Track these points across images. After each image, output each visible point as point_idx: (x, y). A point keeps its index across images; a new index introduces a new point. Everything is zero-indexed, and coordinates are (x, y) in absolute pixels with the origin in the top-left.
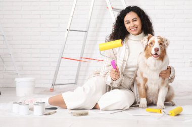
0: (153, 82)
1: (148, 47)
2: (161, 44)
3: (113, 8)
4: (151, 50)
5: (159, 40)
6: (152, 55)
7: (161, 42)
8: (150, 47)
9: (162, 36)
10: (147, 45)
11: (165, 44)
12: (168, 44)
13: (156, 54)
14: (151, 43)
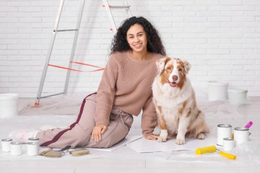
0: (169, 111)
1: (165, 72)
2: (180, 70)
3: (110, 7)
4: (169, 76)
5: (178, 64)
6: (170, 83)
7: (181, 68)
8: (168, 72)
9: (183, 60)
10: (164, 70)
11: (186, 69)
12: (188, 69)
13: (174, 83)
14: (169, 68)
